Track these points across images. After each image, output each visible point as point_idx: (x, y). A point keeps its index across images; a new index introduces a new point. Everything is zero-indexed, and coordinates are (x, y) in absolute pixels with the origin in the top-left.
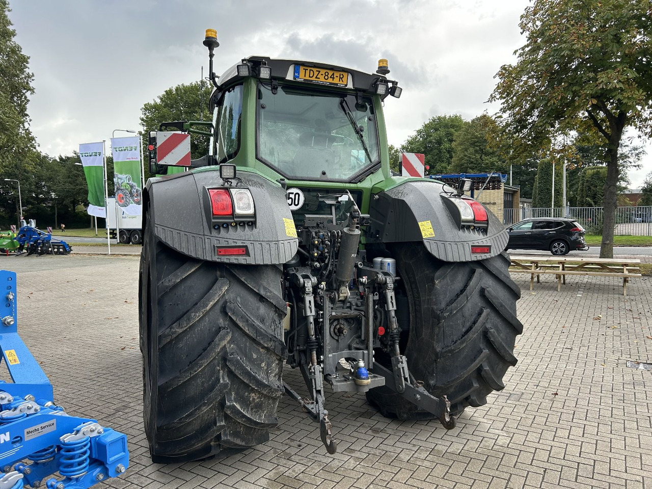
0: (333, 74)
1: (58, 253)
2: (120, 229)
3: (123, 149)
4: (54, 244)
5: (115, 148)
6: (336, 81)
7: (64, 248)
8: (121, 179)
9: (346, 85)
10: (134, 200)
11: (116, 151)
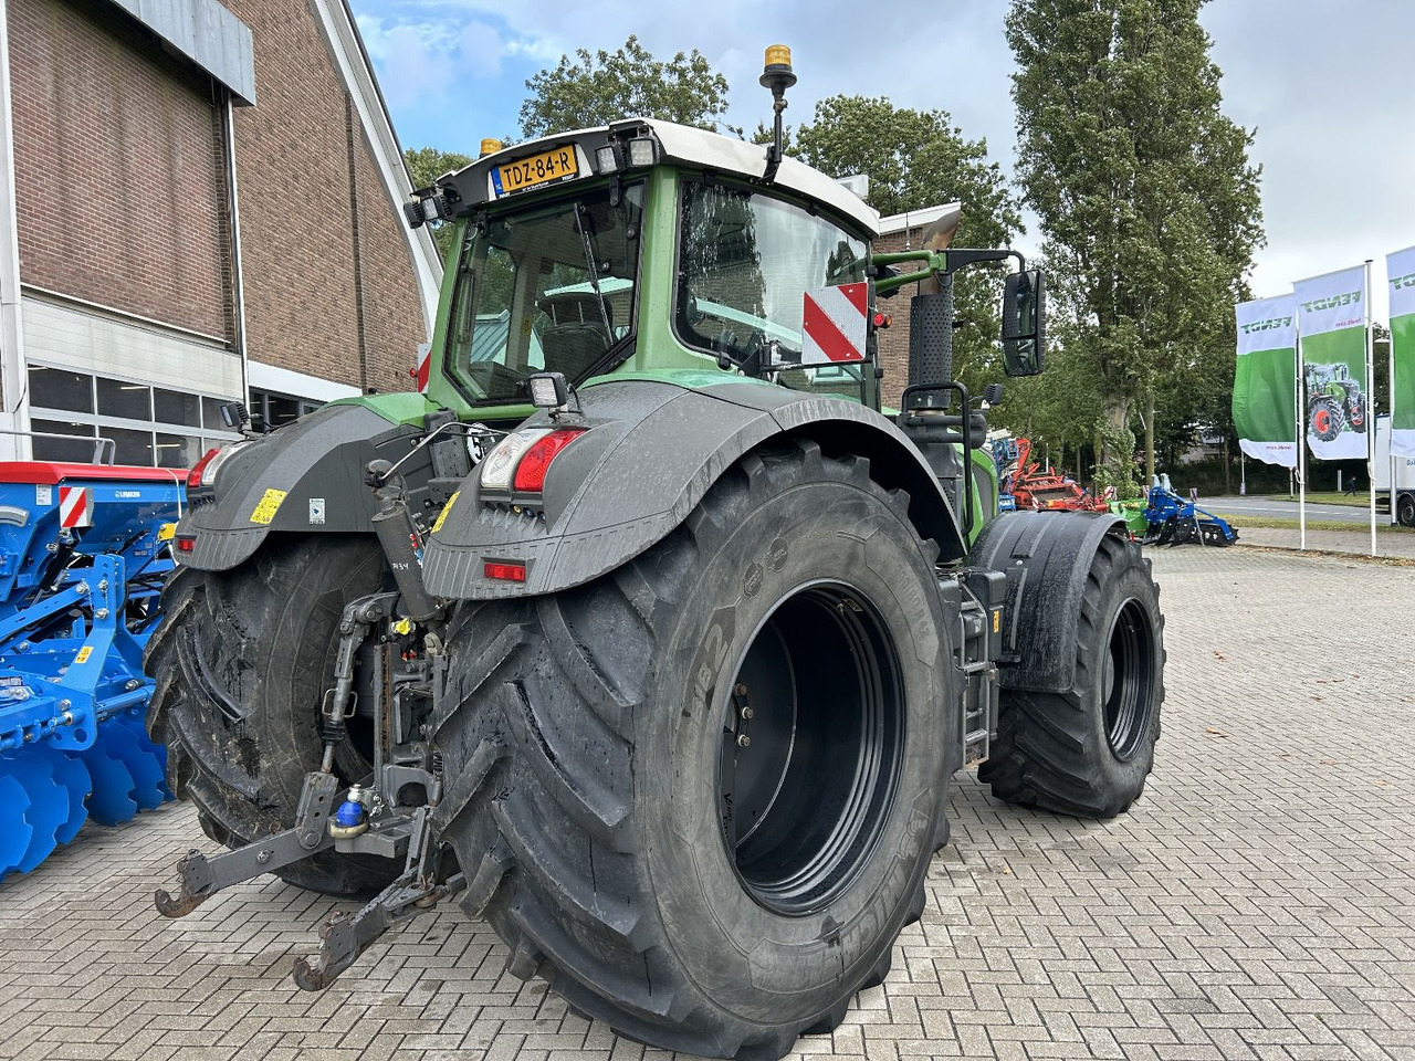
0: (550, 161)
1: (1210, 543)
2: (1399, 492)
3: (1327, 303)
4: (1205, 525)
5: (1306, 305)
6: (558, 172)
7: (1221, 534)
8: (1323, 375)
9: (577, 174)
10: (1351, 423)
11: (1309, 310)
